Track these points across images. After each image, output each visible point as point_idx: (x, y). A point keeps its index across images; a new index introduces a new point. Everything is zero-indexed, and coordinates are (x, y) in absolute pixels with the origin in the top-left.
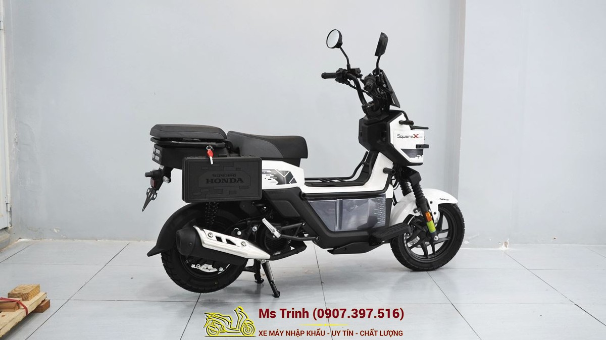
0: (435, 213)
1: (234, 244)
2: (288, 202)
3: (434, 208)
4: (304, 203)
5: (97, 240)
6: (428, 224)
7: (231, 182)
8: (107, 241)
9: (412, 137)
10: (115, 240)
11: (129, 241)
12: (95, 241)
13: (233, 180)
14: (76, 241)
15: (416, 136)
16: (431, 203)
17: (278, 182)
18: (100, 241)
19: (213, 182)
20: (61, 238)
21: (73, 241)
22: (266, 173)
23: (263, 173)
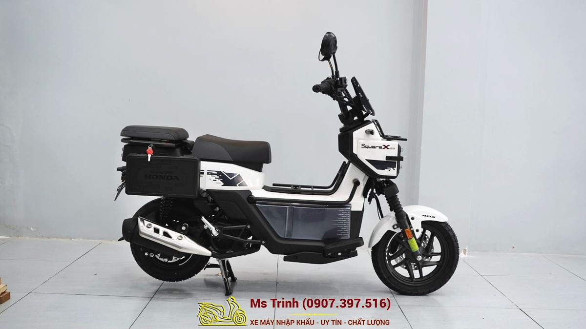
0: (417, 231)
1: (171, 237)
2: (234, 204)
3: (416, 225)
4: (251, 206)
5: (71, 239)
6: (409, 242)
7: (167, 179)
8: (81, 240)
9: (380, 148)
10: (89, 239)
11: (102, 241)
12: (69, 239)
13: (170, 178)
14: (51, 239)
15: (386, 147)
16: (413, 219)
17: (223, 184)
18: (75, 240)
19: (151, 177)
20: (37, 236)
21: (49, 240)
22: (211, 174)
23: (208, 174)
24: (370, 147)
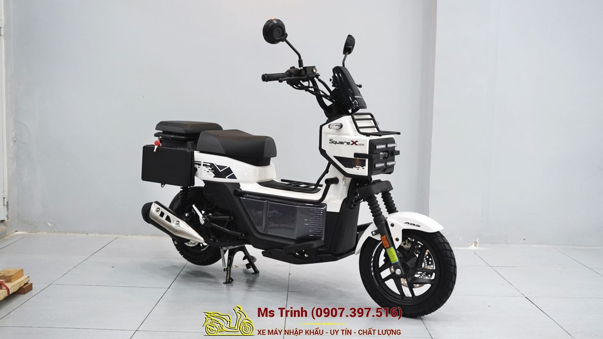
0: (397, 240)
1: (170, 221)
3: (396, 233)
4: (236, 199)
5: (88, 234)
6: (388, 251)
8: (97, 235)
9: (348, 143)
10: (105, 234)
11: (118, 236)
12: (85, 235)
14: (68, 234)
15: (354, 143)
16: (392, 225)
17: (214, 175)
18: (91, 235)
20: (54, 232)
21: (66, 235)
22: (206, 165)
23: (204, 165)
24: (338, 142)
